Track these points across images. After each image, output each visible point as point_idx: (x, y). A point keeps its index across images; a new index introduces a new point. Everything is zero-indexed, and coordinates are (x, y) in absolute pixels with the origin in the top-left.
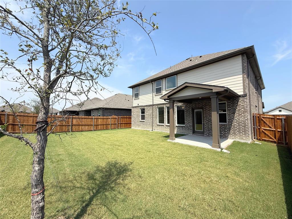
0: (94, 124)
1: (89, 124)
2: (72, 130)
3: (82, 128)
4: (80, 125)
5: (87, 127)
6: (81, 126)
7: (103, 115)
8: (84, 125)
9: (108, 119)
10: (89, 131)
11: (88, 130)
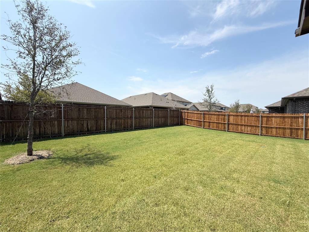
0: (262, 124)
1: (253, 124)
2: (228, 129)
3: (241, 129)
4: (238, 125)
5: (249, 128)
6: (240, 126)
7: (294, 112)
8: (245, 125)
9: (298, 118)
10: (254, 134)
11: (251, 133)
